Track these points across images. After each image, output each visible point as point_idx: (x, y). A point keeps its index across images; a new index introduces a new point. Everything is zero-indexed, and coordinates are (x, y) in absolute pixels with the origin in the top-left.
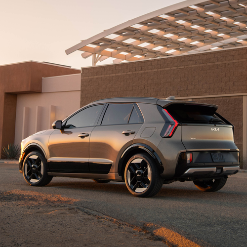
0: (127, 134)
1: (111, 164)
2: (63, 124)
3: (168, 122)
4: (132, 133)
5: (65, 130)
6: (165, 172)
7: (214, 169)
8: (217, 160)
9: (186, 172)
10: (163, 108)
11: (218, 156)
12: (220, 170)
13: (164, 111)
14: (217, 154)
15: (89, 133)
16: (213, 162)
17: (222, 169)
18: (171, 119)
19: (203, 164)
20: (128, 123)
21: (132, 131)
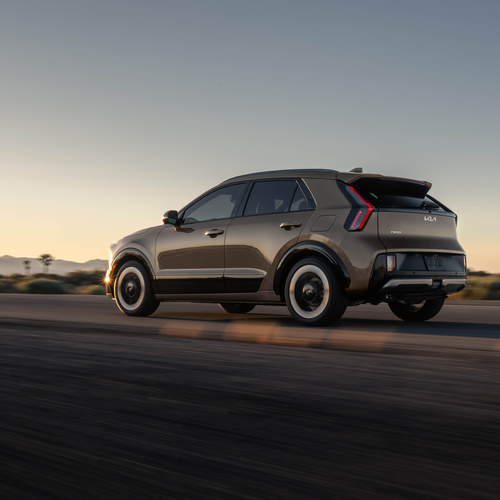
0: (287, 228)
1: (262, 279)
2: (179, 216)
3: (356, 207)
4: (296, 226)
5: (182, 227)
6: (352, 286)
7: (429, 282)
8: (434, 268)
9: (386, 286)
10: (347, 184)
11: (434, 261)
12: (438, 284)
13: (349, 189)
14: (433, 258)
15: (224, 229)
16: (428, 270)
17: (441, 281)
18: (360, 201)
19: (411, 273)
20: (289, 211)
21: (296, 223)
